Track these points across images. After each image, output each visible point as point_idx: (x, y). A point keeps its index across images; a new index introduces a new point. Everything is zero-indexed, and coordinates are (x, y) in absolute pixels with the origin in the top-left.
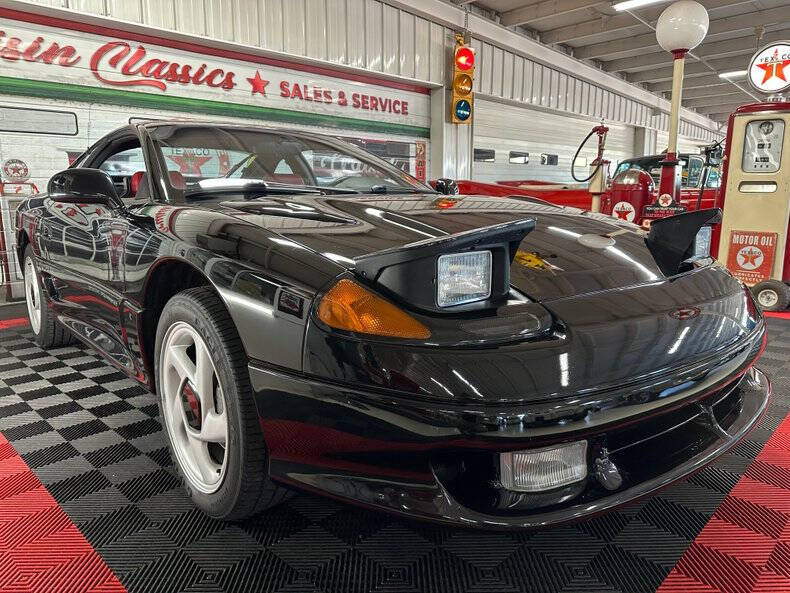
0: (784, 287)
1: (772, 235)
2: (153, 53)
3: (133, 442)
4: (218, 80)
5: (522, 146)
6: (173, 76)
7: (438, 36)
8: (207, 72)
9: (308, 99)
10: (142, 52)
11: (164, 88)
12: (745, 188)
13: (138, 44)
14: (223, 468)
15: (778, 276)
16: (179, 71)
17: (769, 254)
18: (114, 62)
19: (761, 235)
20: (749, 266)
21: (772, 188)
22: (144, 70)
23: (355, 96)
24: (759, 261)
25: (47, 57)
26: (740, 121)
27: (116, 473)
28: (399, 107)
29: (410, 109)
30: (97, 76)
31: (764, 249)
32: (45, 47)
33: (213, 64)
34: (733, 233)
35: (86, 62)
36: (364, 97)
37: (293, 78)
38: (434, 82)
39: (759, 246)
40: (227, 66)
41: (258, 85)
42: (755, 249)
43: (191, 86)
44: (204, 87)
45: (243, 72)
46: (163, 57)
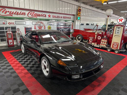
1: (118, 43)
2: (35, 13)
3: (37, 69)
4: (44, 16)
6: (38, 16)
7: (76, 7)
8: (42, 15)
9: (56, 18)
10: (34, 12)
12: (115, 36)
13: (33, 11)
14: (48, 73)
15: (119, 49)
16: (39, 15)
18: (30, 14)
20: (115, 47)
22: (34, 15)
23: (63, 17)
24: (116, 46)
25: (22, 14)
26: (115, 27)
28: (69, 18)
29: (71, 18)
30: (28, 16)
32: (22, 13)
33: (43, 13)
34: (113, 42)
35: (27, 14)
37: (54, 15)
38: (75, 14)
40: (45, 14)
41: (49, 16)
43: (40, 17)
44: (42, 17)
45: (47, 14)
46: (37, 13)
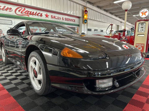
0: (146, 54)
1: (143, 44)
2: (27, 9)
3: (23, 81)
4: (39, 15)
5: (96, 28)
6: (31, 14)
7: (81, 7)
8: (37, 13)
9: (56, 19)
10: (25, 9)
11: (29, 16)
12: (138, 35)
13: (24, 8)
14: (41, 85)
15: (145, 51)
16: (32, 13)
17: (143, 47)
18: (19, 11)
19: (141, 44)
21: (143, 35)
22: (25, 12)
23: (65, 18)
24: (141, 49)
26: (138, 23)
27: (20, 87)
28: (74, 21)
29: (76, 21)
30: (16, 13)
31: (142, 47)
32: (6, 8)
33: (38, 12)
34: (136, 44)
35: (14, 11)
36: (67, 19)
37: (54, 15)
38: (80, 16)
39: (141, 46)
40: (41, 12)
41: (47, 16)
42: (140, 47)
43: (34, 16)
44: (37, 16)
45: (44, 13)
46: (29, 10)
